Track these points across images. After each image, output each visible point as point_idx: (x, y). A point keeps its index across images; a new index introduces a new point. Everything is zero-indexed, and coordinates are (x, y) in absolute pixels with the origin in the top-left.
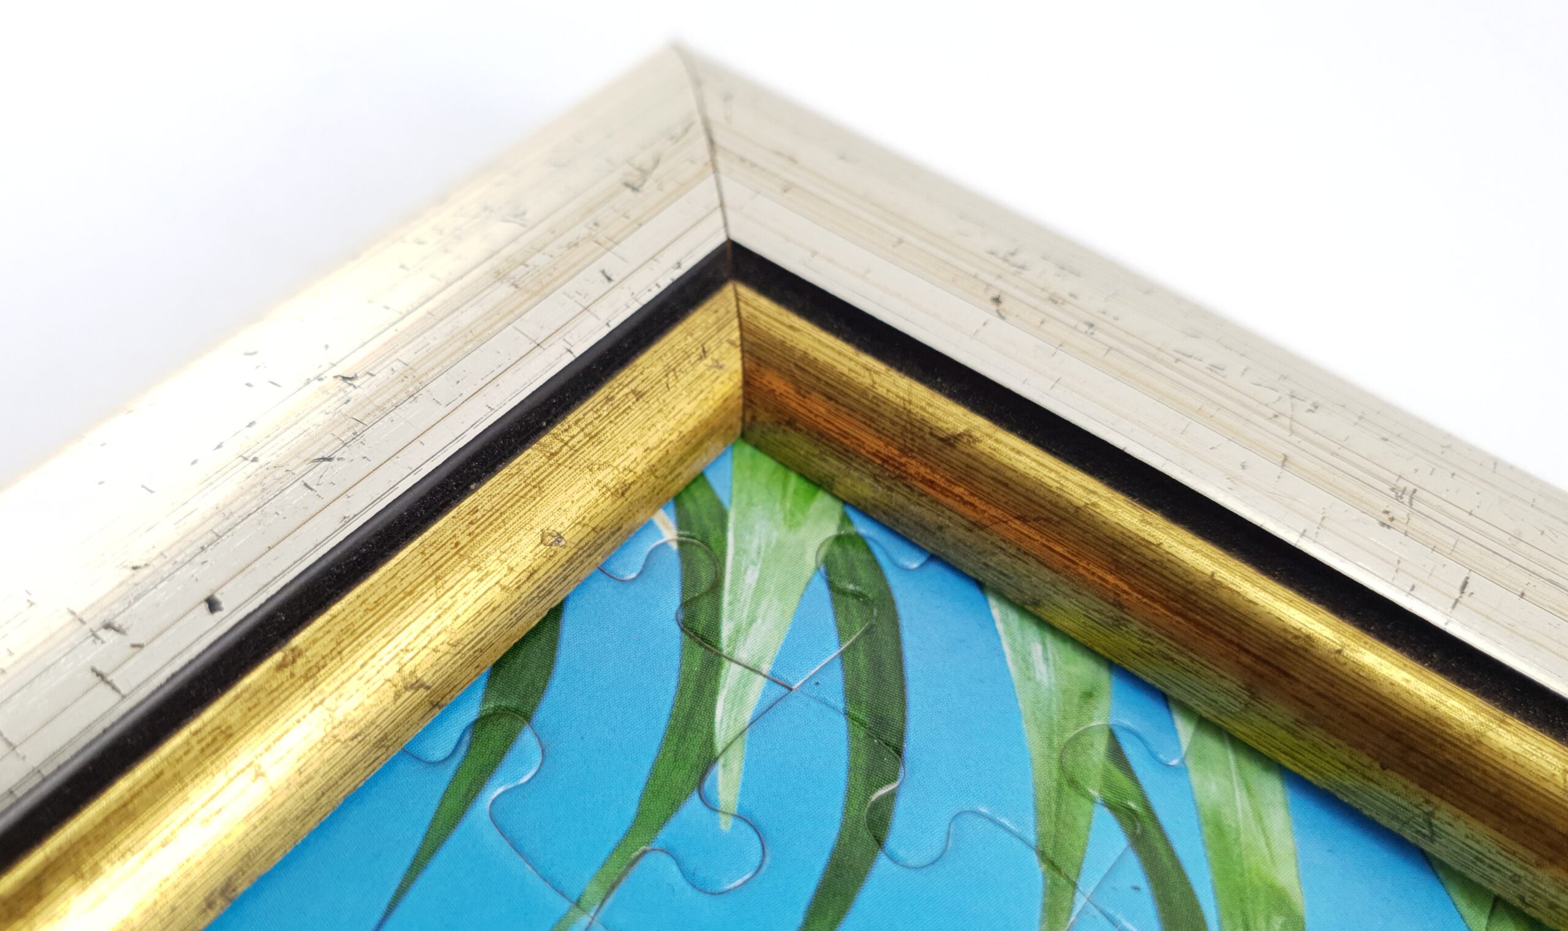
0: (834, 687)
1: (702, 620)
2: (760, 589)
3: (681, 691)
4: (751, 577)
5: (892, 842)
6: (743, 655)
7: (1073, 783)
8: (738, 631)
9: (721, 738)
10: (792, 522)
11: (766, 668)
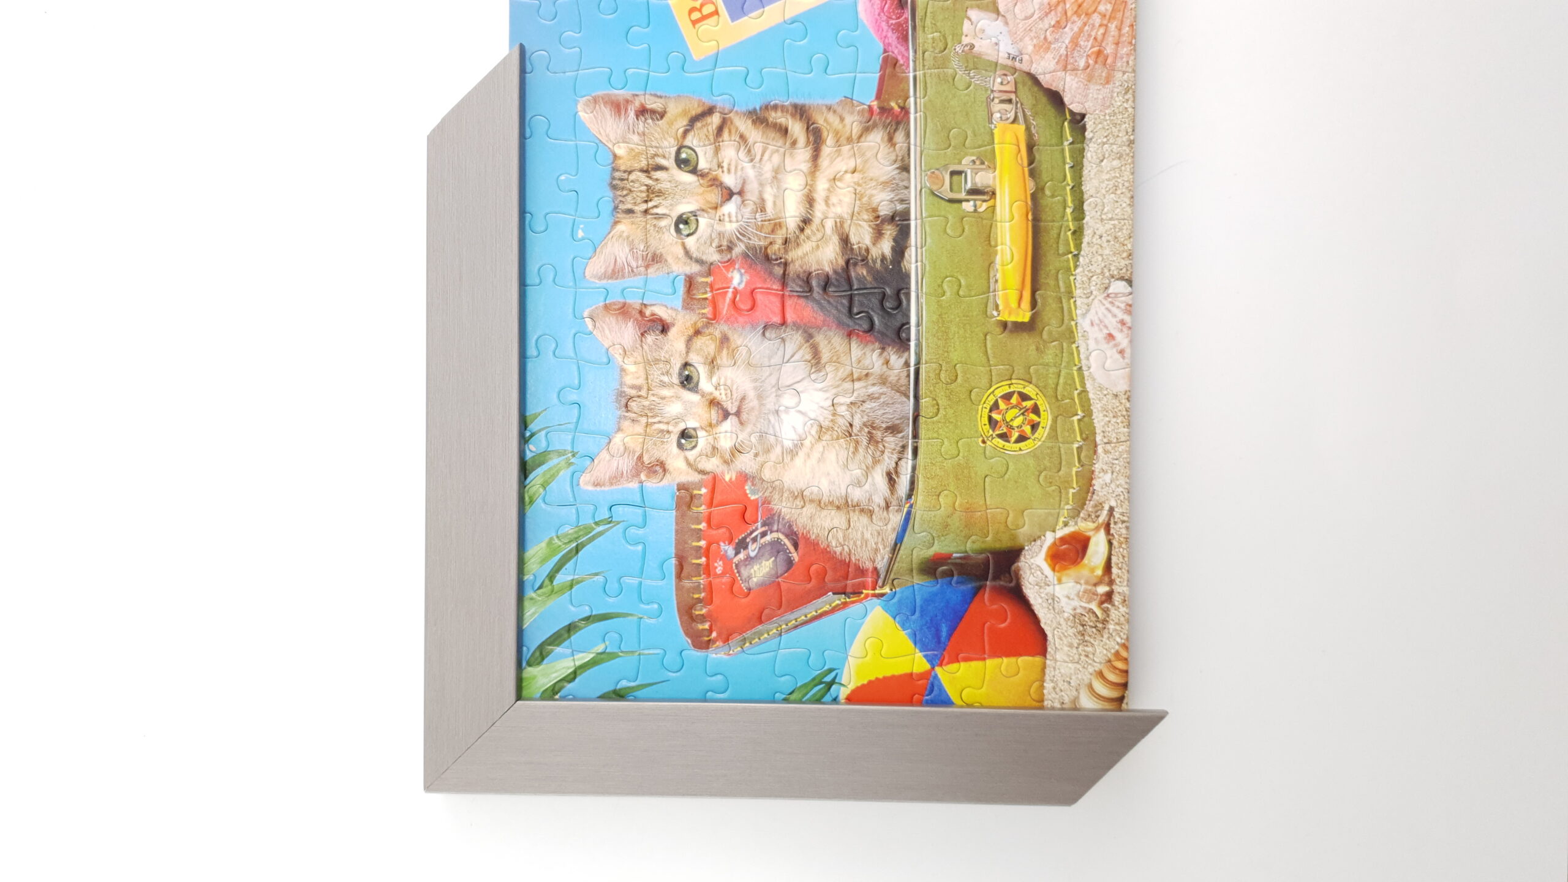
0: (567, 643)
1: (572, 676)
2: (556, 672)
3: (589, 669)
4: (554, 675)
5: (589, 614)
6: (572, 664)
7: (552, 591)
8: (569, 668)
9: (592, 656)
10: (534, 677)
11: (572, 658)
